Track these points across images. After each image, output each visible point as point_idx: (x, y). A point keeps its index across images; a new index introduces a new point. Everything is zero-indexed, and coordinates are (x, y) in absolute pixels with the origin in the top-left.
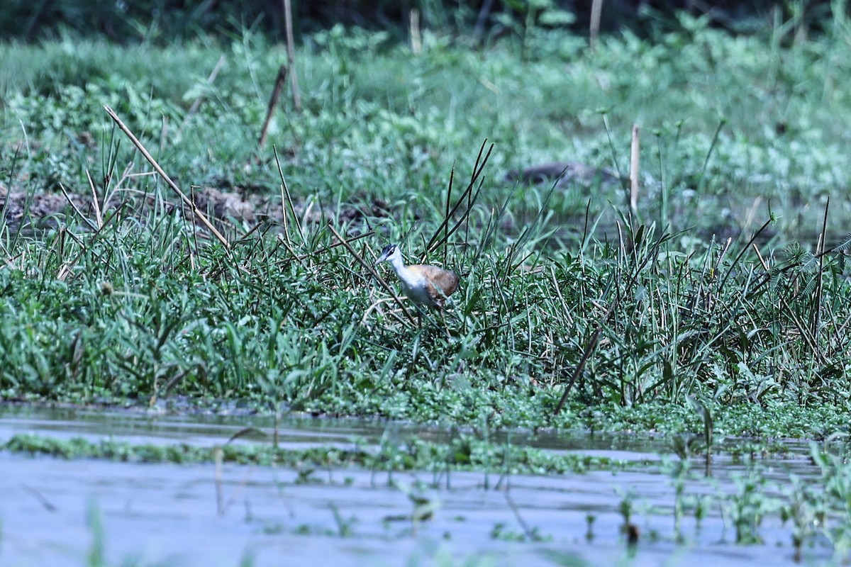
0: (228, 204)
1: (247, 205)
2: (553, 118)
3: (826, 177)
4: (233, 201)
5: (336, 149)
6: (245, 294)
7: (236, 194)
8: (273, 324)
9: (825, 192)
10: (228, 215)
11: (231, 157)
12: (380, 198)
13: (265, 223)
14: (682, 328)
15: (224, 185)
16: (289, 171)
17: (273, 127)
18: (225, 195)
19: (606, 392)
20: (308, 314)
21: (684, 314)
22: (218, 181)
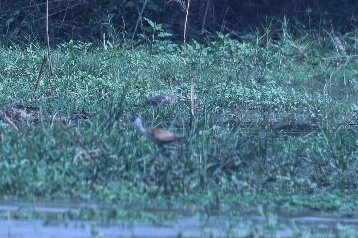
0: (21, 115)
1: (29, 115)
2: (162, 77)
3: (277, 100)
4: (23, 113)
5: (69, 92)
6: (24, 150)
7: (25, 111)
8: (35, 162)
9: (277, 106)
10: (21, 119)
11: (24, 95)
12: (87, 112)
13: (36, 122)
14: (208, 162)
15: (20, 107)
16: (48, 101)
17: (42, 83)
18: (20, 111)
19: (176, 189)
20: (51, 158)
21: (209, 156)
22: (18, 105)
